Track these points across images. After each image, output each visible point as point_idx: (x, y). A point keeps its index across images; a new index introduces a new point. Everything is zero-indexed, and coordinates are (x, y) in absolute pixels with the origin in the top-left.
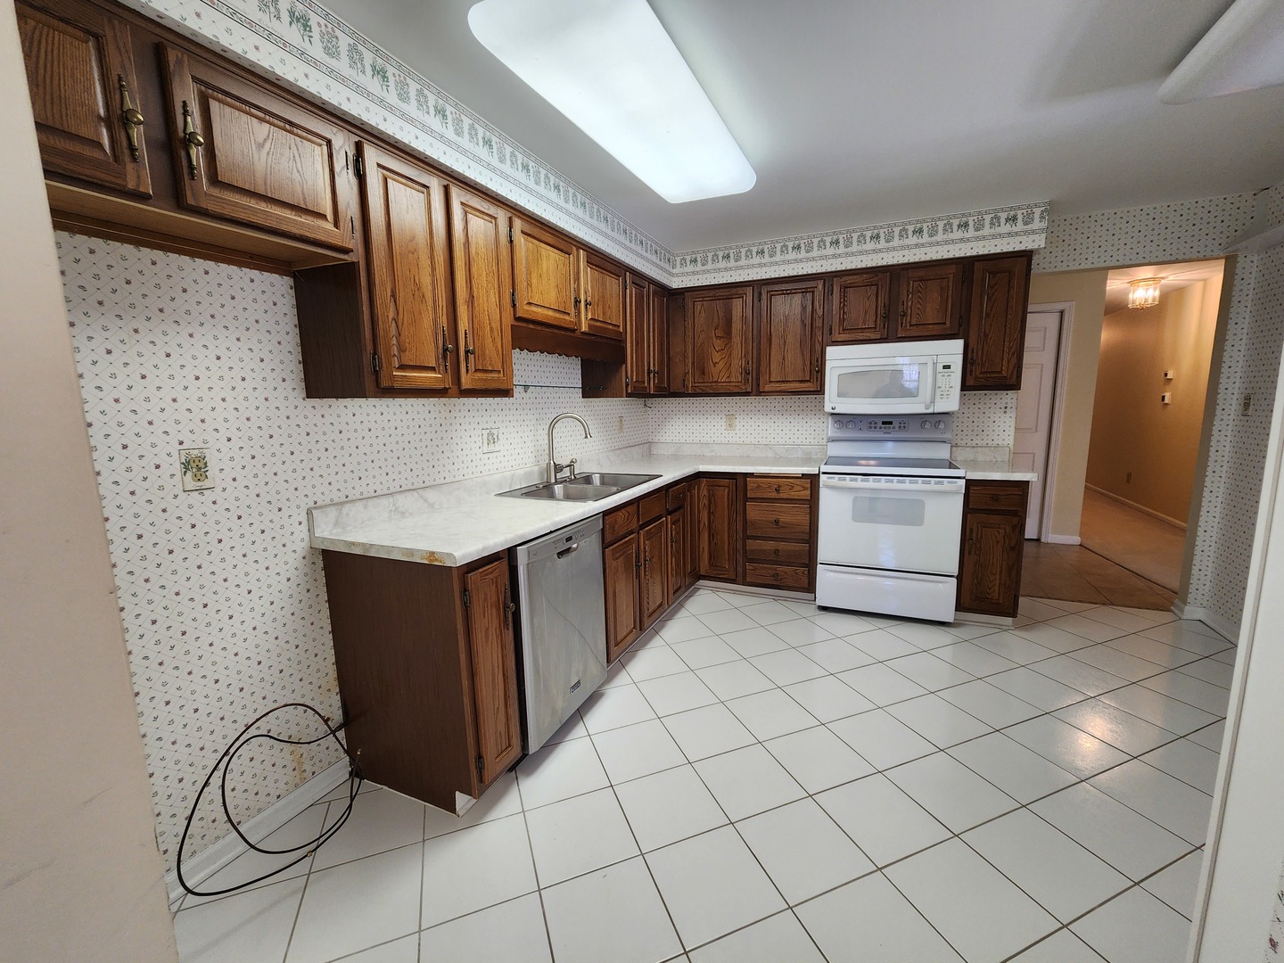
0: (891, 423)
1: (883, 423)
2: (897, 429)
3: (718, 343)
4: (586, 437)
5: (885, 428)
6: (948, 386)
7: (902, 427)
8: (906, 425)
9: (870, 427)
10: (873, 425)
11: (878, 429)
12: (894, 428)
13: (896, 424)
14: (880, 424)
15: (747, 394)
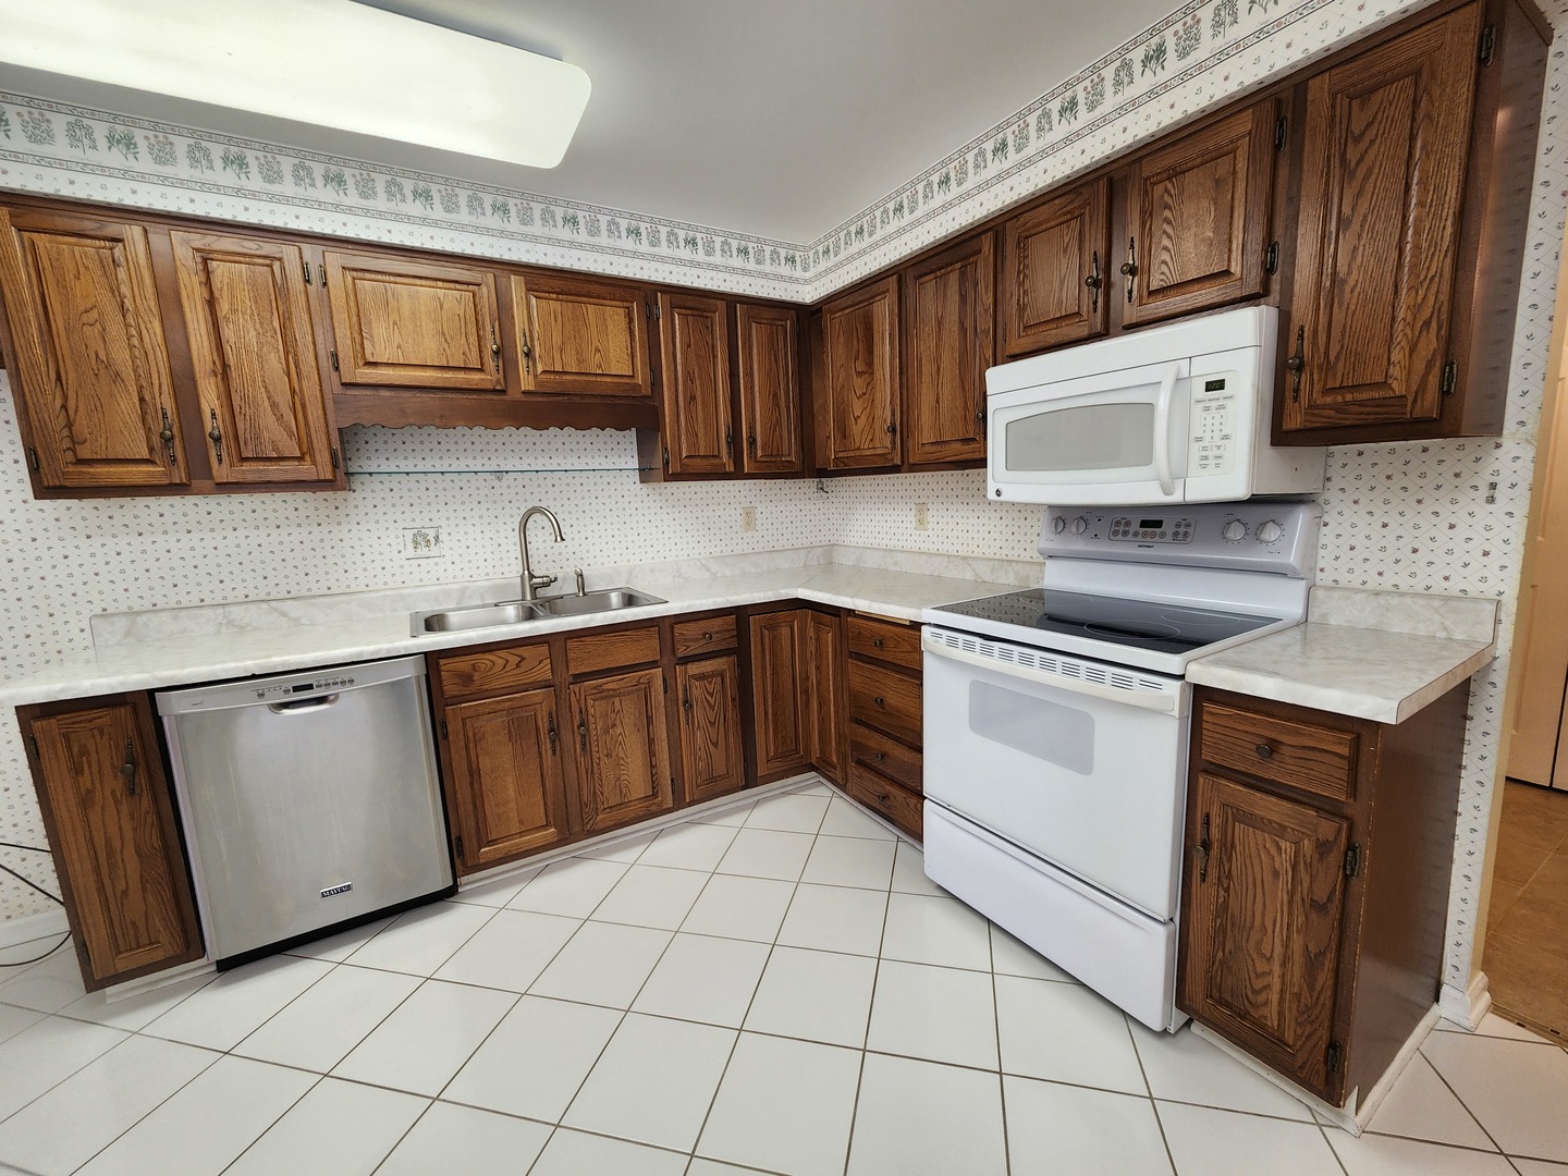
0: (1158, 524)
1: (1144, 524)
2: (1169, 538)
3: (859, 383)
4: (556, 540)
5: (1145, 535)
6: (1217, 435)
7: (1181, 537)
8: (1190, 530)
9: (1116, 533)
10: (1121, 529)
11: (1130, 537)
12: (1163, 535)
13: (1168, 527)
14: (1135, 526)
15: (895, 469)
